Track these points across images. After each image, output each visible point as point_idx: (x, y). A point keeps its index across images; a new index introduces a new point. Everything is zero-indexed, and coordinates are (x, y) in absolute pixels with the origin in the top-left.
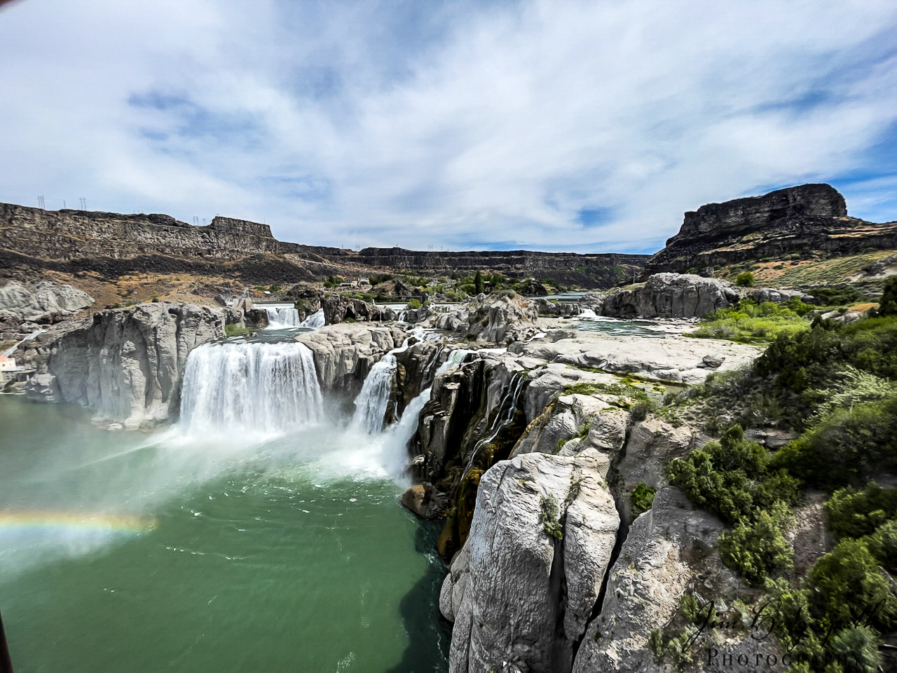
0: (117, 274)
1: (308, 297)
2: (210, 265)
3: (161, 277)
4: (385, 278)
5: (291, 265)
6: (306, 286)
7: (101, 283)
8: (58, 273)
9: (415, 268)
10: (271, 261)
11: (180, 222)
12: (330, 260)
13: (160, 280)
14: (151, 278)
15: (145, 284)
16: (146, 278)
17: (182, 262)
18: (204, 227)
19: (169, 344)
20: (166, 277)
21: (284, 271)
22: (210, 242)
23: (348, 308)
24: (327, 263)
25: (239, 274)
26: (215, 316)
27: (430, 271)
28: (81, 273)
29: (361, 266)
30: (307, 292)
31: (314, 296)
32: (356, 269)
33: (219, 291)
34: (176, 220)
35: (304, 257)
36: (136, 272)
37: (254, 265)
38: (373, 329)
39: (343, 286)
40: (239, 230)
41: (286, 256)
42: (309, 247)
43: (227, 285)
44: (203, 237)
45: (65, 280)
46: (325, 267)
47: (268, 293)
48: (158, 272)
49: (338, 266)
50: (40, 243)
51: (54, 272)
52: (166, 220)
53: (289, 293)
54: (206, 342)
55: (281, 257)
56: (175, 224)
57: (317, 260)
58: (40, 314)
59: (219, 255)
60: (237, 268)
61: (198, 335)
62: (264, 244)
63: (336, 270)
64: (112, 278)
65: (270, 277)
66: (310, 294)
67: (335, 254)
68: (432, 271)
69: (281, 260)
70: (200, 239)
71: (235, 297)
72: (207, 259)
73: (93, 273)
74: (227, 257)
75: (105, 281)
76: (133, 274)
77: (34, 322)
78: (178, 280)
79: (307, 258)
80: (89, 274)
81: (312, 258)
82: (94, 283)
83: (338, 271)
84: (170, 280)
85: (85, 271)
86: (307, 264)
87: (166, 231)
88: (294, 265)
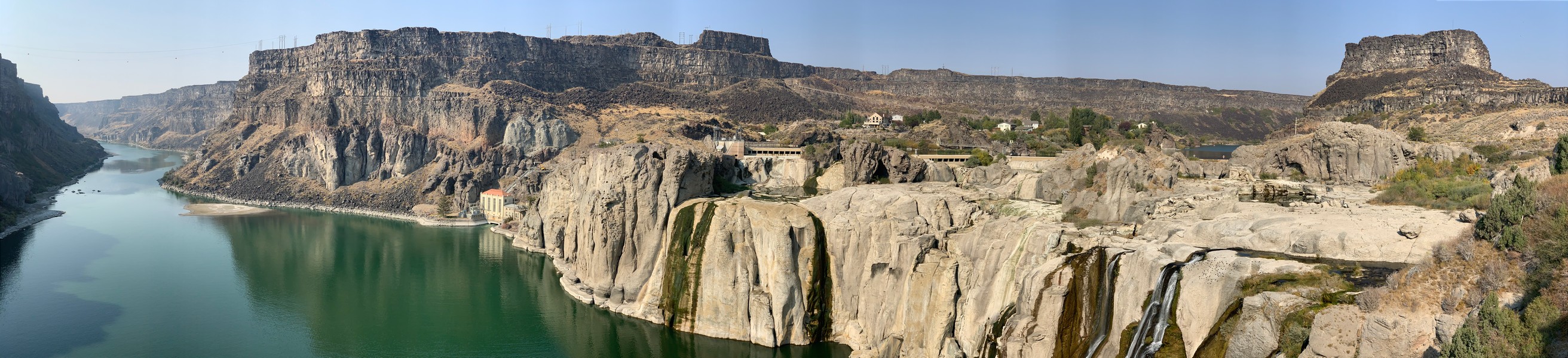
0: (599, 106)
1: (819, 141)
3: (642, 110)
4: (934, 116)
5: (792, 95)
6: (815, 125)
7: (586, 117)
10: (767, 89)
11: (666, 41)
13: (640, 114)
14: (631, 111)
15: (625, 119)
16: (626, 111)
17: (664, 91)
18: (691, 46)
20: (647, 111)
21: (783, 104)
22: (696, 66)
23: (880, 162)
24: (840, 92)
25: (724, 108)
27: (996, 106)
28: (570, 106)
29: (890, 97)
30: (815, 134)
33: (706, 130)
34: (663, 38)
35: (808, 83)
36: (617, 105)
37: (746, 95)
39: (868, 126)
40: (729, 47)
41: (787, 81)
42: (816, 68)
43: (714, 122)
44: (688, 59)
46: (838, 97)
47: (763, 134)
48: (637, 104)
49: (857, 98)
50: (543, 74)
52: (652, 40)
53: (791, 136)
55: (782, 85)
56: (660, 43)
57: (826, 87)
59: (704, 83)
60: (725, 99)
61: (683, 188)
62: (760, 65)
63: (853, 103)
64: (595, 112)
65: (765, 112)
67: (852, 79)
69: (780, 87)
70: (685, 62)
71: (724, 139)
72: (690, 88)
73: (581, 107)
74: (713, 85)
75: (590, 115)
76: (614, 107)
77: (530, 158)
78: (658, 115)
79: (812, 83)
80: (577, 107)
81: (819, 84)
82: (580, 118)
83: (856, 104)
84: (650, 114)
85: (574, 104)
86: (813, 94)
87: (650, 52)
88: (796, 95)
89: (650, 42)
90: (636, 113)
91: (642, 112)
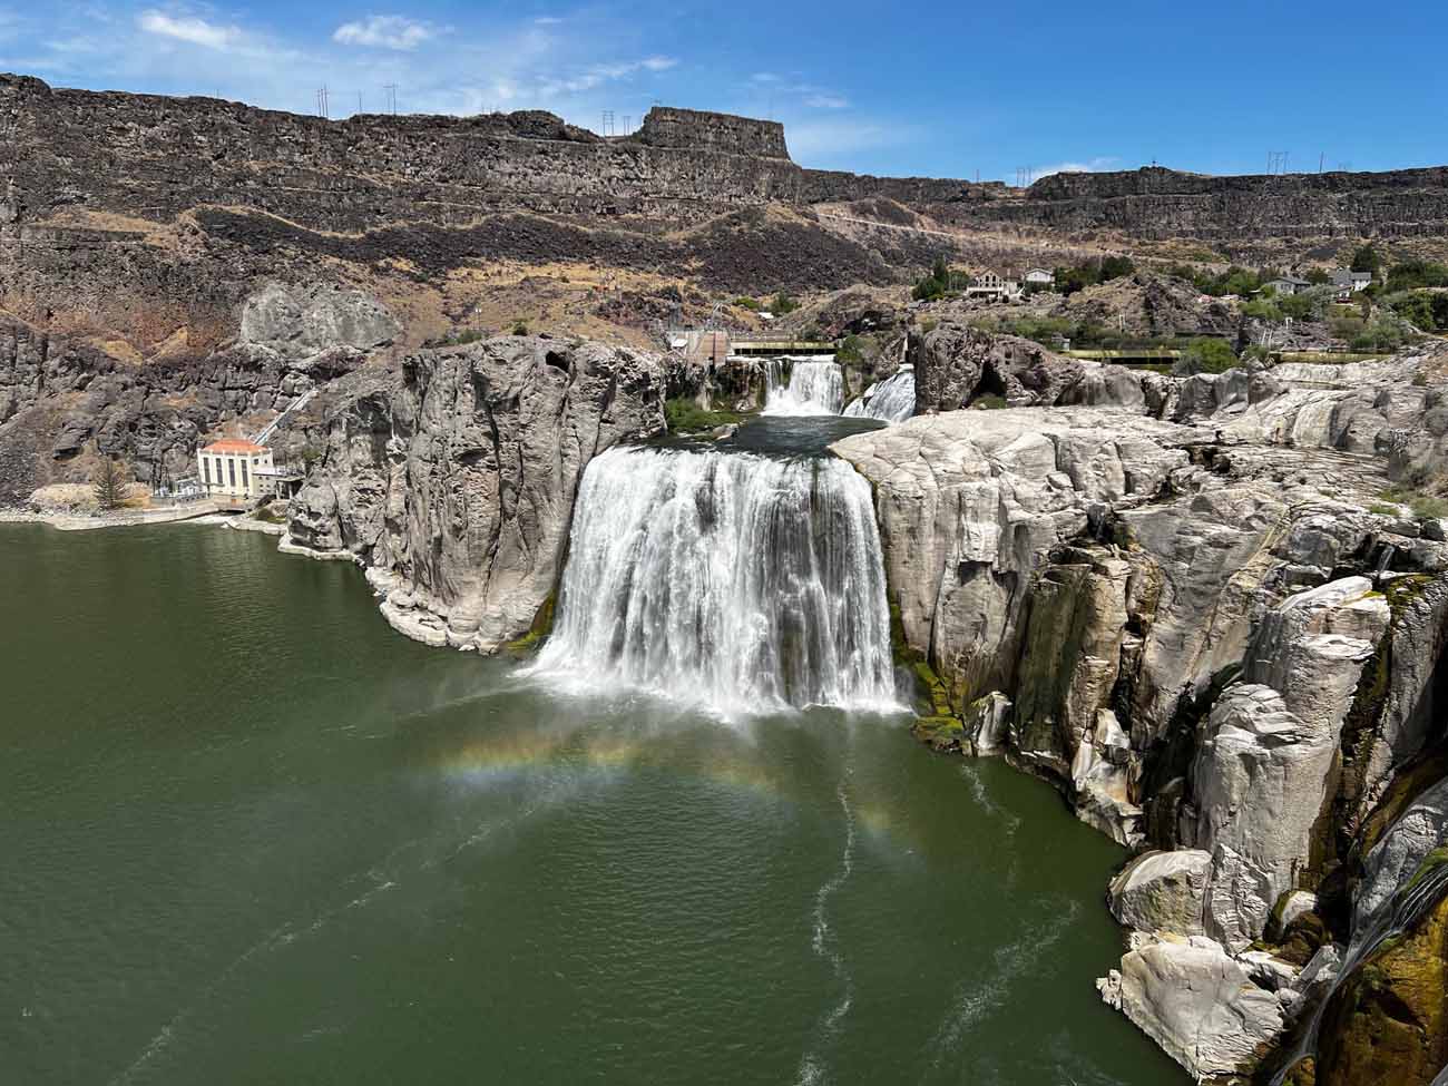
0: (445, 263)
1: (872, 329)
2: (636, 239)
3: (533, 271)
4: (1112, 269)
5: (830, 238)
6: (868, 297)
7: (418, 286)
8: (344, 262)
9: (1212, 234)
10: (780, 224)
11: (573, 128)
12: (939, 218)
13: (526, 279)
14: (510, 272)
15: (497, 289)
16: (499, 272)
17: (575, 232)
18: (626, 139)
19: (543, 438)
20: (542, 272)
21: (810, 256)
22: (638, 179)
23: (988, 366)
24: (926, 227)
25: (695, 264)
26: (646, 375)
27: (1269, 242)
28: (382, 263)
29: (1030, 233)
30: (869, 314)
31: (888, 326)
32: (1011, 242)
33: (655, 310)
34: (566, 123)
35: (863, 211)
36: (483, 259)
37: (737, 238)
38: (1061, 431)
39: (974, 295)
40: (705, 142)
41: (820, 210)
42: (882, 180)
43: (670, 293)
44: (622, 165)
45: (354, 280)
46: (922, 239)
47: (768, 315)
48: (522, 258)
49: (961, 237)
50: (319, 196)
51: (337, 260)
52: (544, 126)
53: (823, 319)
54: (622, 441)
55: (805, 215)
56: (562, 133)
57: (900, 218)
58: (315, 355)
59: (655, 214)
60: (696, 247)
61: (606, 421)
62: (765, 177)
63: (952, 248)
64: (436, 275)
65: (773, 272)
66: (877, 321)
67: (956, 200)
68: (1271, 243)
69: (805, 222)
70: (616, 172)
71: (689, 327)
72: (628, 225)
73: (403, 264)
74: (672, 218)
75: (423, 281)
76: (475, 266)
77: (303, 372)
78: (565, 280)
79: (872, 213)
80: (396, 264)
81: (888, 213)
82: (404, 286)
83: (958, 250)
84: (549, 279)
85: (389, 259)
86: (873, 233)
87: (544, 152)
88: (836, 237)
89: (542, 130)
90: (523, 276)
91: (531, 275)
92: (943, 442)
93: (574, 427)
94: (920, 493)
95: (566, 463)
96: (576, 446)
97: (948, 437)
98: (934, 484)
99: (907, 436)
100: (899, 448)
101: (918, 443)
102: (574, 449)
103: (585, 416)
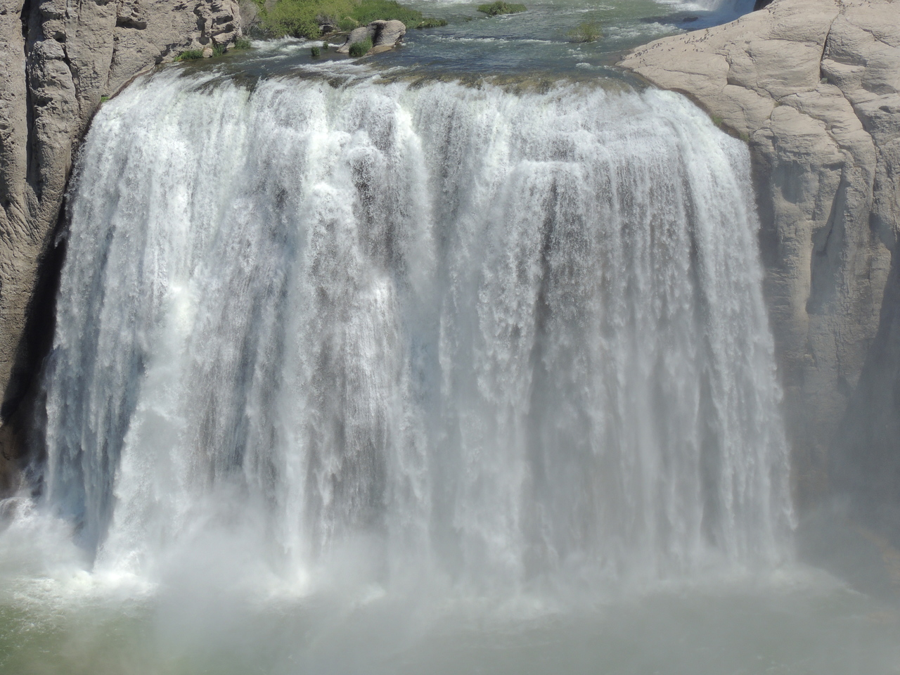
61: (127, 23)
92: (867, 48)
93: (61, 38)
94: (838, 156)
95: (46, 118)
96: (68, 79)
97: (878, 37)
98: (863, 135)
99: (789, 39)
100: (780, 62)
101: (816, 51)
102: (63, 87)
103: (85, 13)
